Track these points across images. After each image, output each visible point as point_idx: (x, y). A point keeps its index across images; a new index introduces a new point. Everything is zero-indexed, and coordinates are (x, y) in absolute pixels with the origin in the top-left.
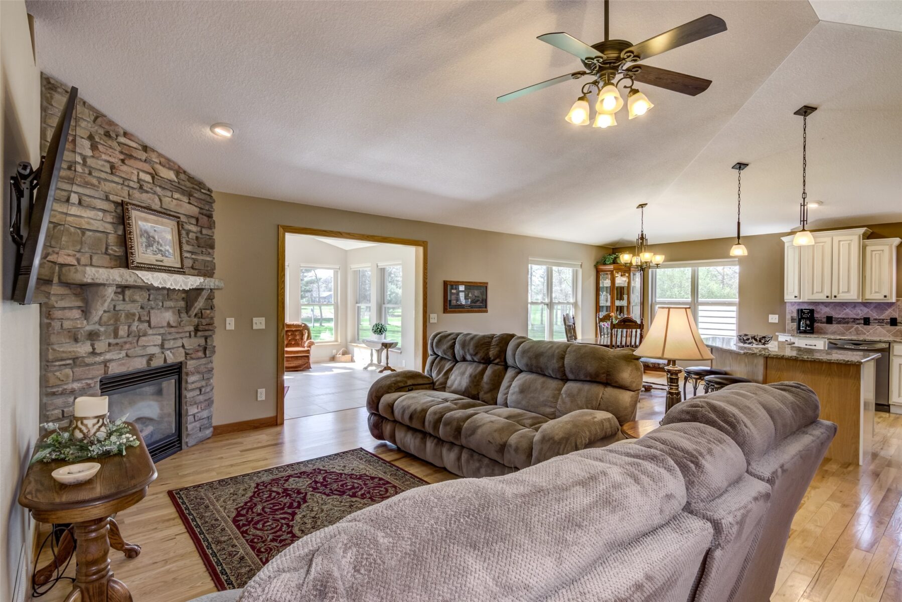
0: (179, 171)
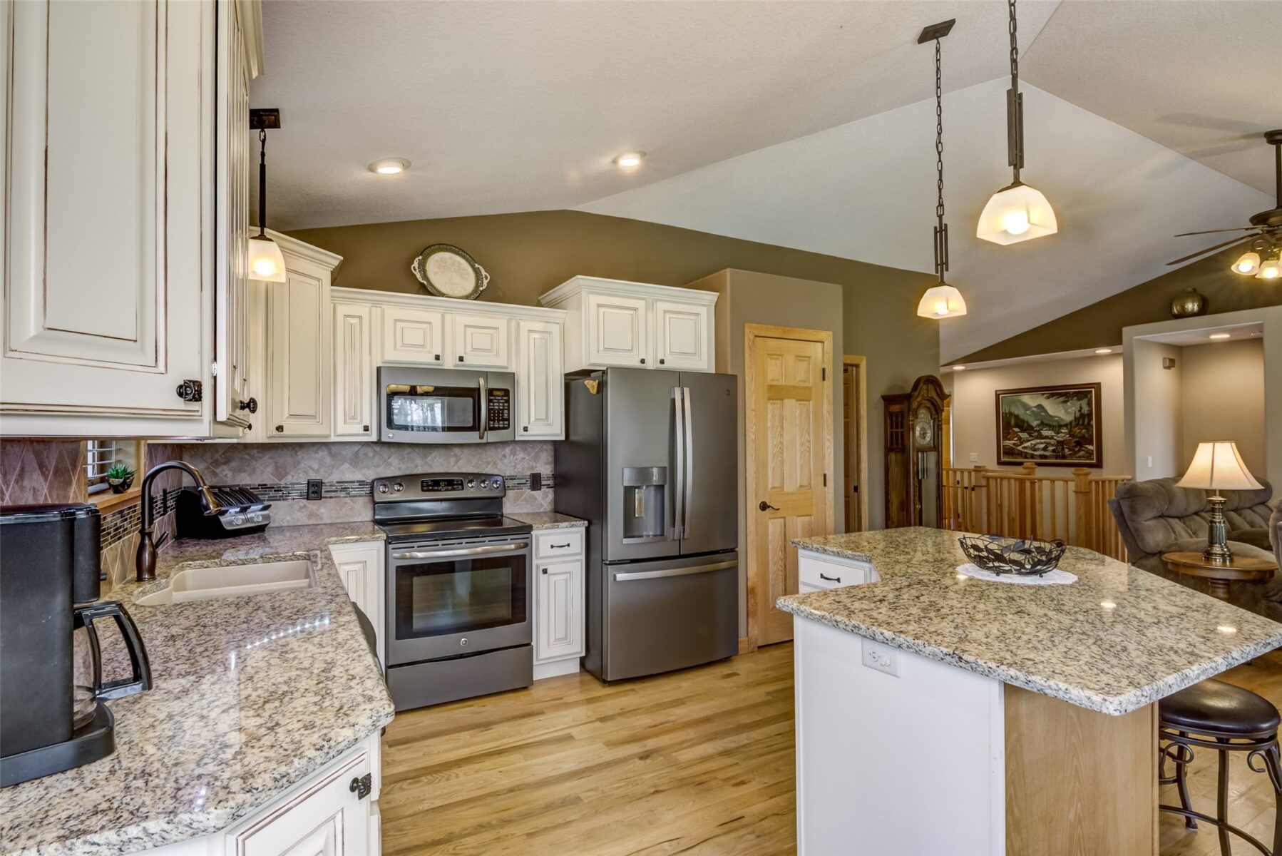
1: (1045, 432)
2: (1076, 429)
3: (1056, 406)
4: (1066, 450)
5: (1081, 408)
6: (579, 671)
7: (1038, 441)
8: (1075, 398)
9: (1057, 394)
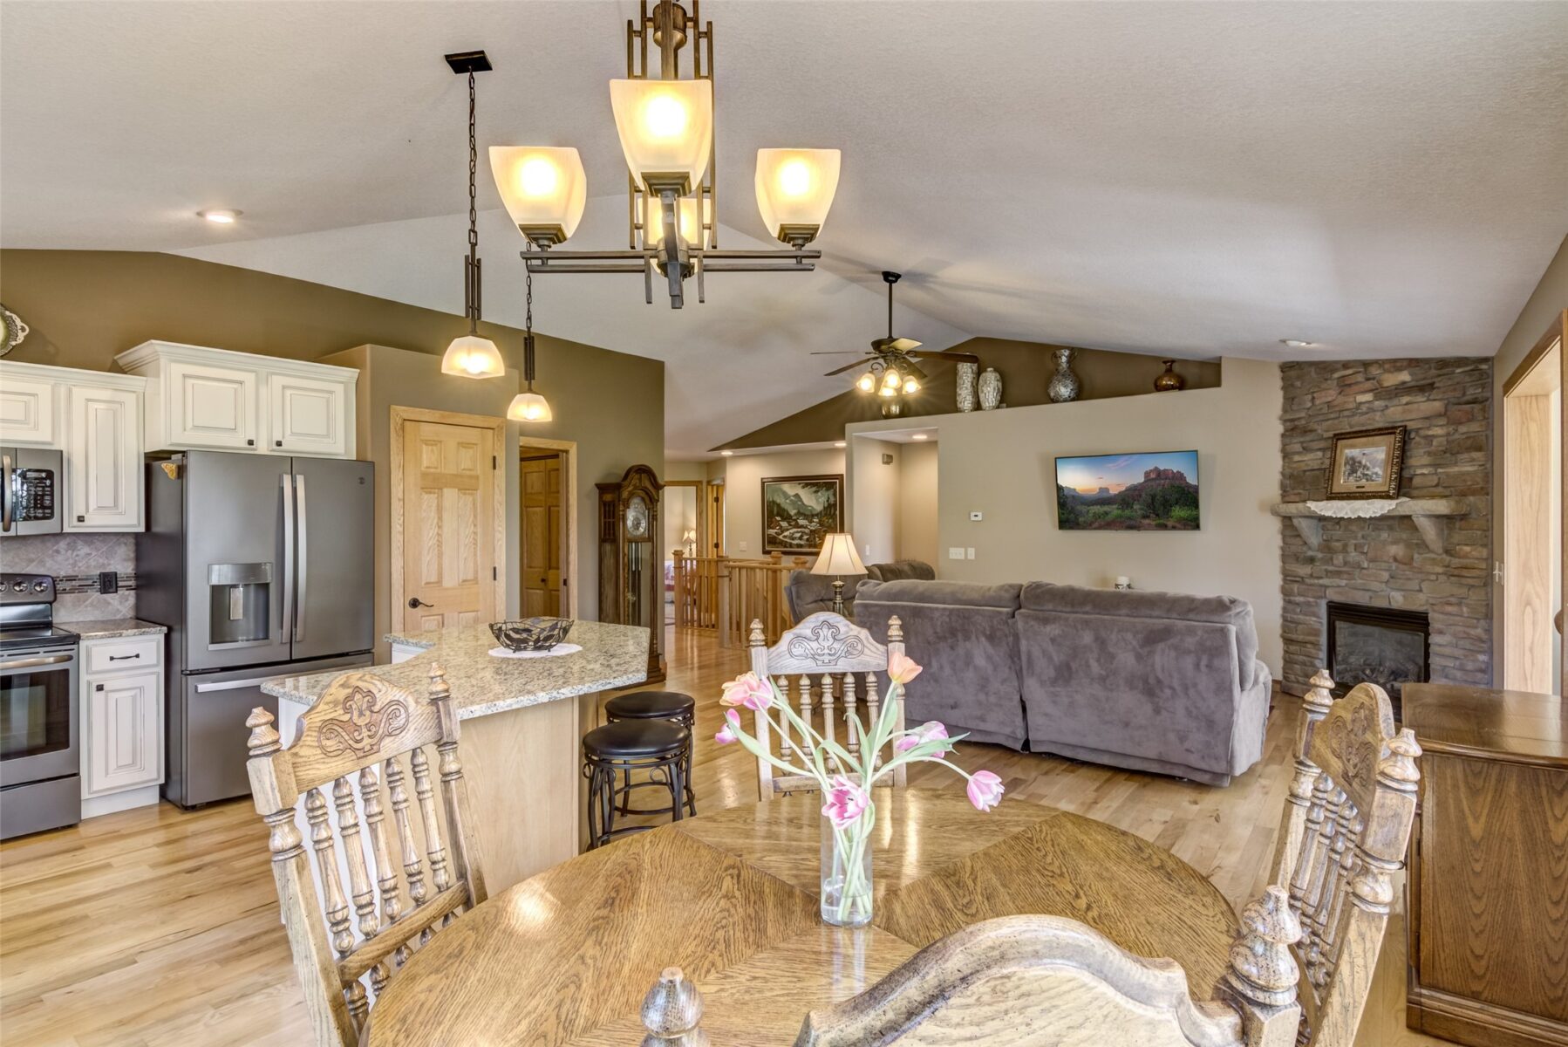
0: (1412, 363)
1: (802, 522)
2: (825, 518)
3: (810, 496)
5: (828, 498)
6: (157, 801)
7: (795, 530)
8: (824, 488)
9: (810, 484)
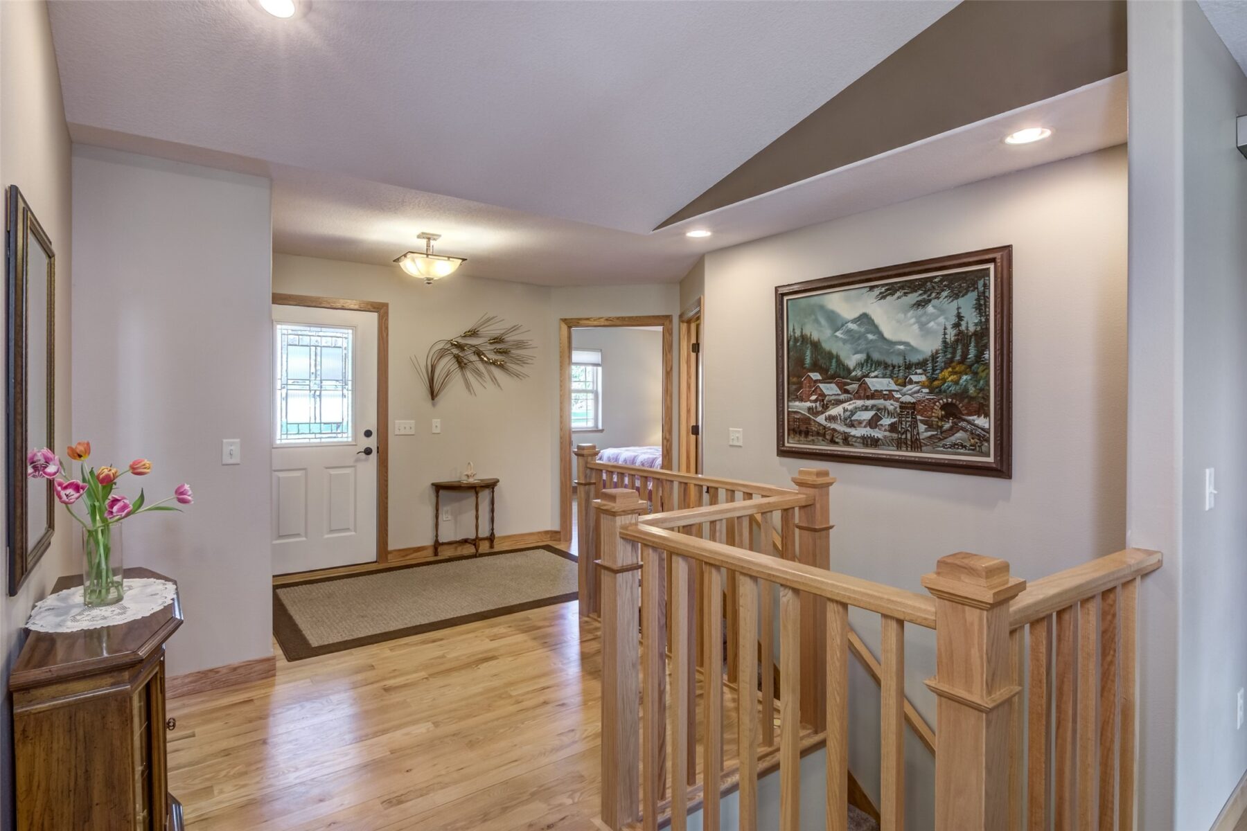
1: (877, 383)
2: (946, 373)
3: (901, 316)
4: (922, 427)
5: (960, 317)
7: (859, 403)
8: (945, 294)
9: (902, 286)
